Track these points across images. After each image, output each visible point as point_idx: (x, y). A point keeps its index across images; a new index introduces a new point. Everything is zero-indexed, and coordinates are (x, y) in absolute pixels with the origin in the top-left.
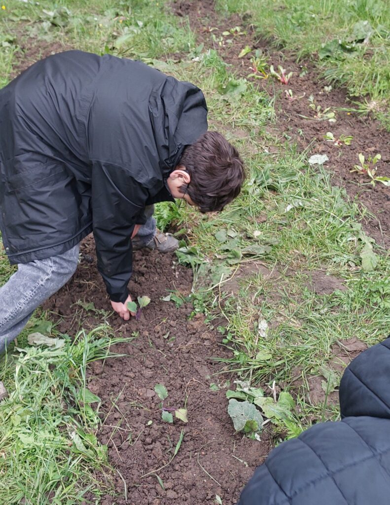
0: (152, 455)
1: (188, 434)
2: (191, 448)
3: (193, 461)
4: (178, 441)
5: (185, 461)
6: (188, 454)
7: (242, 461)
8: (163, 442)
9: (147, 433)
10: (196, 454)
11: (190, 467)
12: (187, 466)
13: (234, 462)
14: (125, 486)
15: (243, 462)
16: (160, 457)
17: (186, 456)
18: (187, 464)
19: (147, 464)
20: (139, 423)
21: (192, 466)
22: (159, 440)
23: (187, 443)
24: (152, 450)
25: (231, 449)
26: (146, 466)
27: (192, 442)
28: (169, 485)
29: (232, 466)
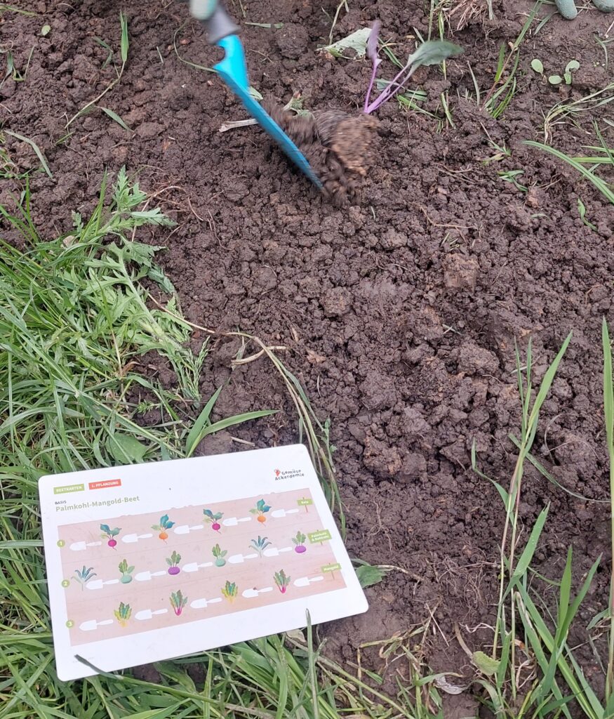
0: (75, 81)
1: (137, 19)
2: (155, 40)
3: (169, 63)
4: (120, 39)
5: (151, 69)
6: (152, 55)
7: (268, 26)
8: (90, 51)
9: (45, 47)
10: (169, 48)
11: (166, 76)
12: (163, 77)
13: (254, 34)
14: (36, 149)
15: (273, 26)
16: (93, 75)
17: (150, 59)
18: (159, 74)
19: (72, 99)
20: (21, 36)
21: (171, 73)
22: (80, 49)
23: (143, 37)
24: (70, 72)
25: (239, 14)
26: (70, 104)
27: (152, 31)
28: (134, 115)
29: (254, 41)
